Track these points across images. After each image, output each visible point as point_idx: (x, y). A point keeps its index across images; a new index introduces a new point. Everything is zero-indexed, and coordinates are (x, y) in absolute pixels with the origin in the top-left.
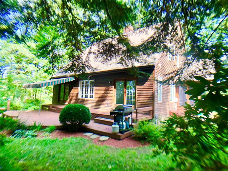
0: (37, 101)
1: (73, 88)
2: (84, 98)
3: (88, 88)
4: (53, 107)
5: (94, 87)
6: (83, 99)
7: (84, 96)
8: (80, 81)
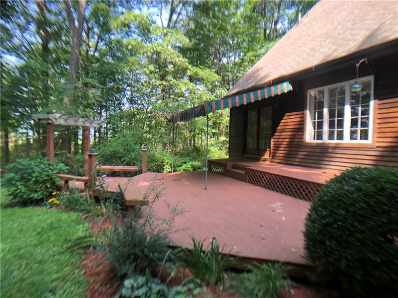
0: (197, 150)
1: (286, 115)
2: (326, 139)
3: (343, 110)
4: (234, 167)
5: (372, 103)
6: (323, 144)
7: (325, 136)
8: (308, 91)
